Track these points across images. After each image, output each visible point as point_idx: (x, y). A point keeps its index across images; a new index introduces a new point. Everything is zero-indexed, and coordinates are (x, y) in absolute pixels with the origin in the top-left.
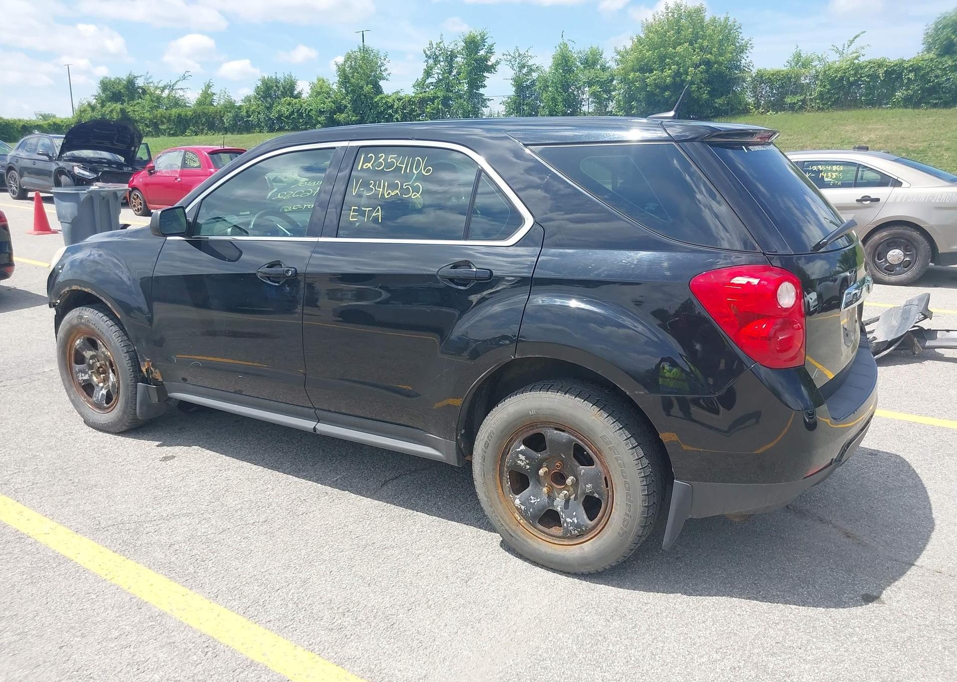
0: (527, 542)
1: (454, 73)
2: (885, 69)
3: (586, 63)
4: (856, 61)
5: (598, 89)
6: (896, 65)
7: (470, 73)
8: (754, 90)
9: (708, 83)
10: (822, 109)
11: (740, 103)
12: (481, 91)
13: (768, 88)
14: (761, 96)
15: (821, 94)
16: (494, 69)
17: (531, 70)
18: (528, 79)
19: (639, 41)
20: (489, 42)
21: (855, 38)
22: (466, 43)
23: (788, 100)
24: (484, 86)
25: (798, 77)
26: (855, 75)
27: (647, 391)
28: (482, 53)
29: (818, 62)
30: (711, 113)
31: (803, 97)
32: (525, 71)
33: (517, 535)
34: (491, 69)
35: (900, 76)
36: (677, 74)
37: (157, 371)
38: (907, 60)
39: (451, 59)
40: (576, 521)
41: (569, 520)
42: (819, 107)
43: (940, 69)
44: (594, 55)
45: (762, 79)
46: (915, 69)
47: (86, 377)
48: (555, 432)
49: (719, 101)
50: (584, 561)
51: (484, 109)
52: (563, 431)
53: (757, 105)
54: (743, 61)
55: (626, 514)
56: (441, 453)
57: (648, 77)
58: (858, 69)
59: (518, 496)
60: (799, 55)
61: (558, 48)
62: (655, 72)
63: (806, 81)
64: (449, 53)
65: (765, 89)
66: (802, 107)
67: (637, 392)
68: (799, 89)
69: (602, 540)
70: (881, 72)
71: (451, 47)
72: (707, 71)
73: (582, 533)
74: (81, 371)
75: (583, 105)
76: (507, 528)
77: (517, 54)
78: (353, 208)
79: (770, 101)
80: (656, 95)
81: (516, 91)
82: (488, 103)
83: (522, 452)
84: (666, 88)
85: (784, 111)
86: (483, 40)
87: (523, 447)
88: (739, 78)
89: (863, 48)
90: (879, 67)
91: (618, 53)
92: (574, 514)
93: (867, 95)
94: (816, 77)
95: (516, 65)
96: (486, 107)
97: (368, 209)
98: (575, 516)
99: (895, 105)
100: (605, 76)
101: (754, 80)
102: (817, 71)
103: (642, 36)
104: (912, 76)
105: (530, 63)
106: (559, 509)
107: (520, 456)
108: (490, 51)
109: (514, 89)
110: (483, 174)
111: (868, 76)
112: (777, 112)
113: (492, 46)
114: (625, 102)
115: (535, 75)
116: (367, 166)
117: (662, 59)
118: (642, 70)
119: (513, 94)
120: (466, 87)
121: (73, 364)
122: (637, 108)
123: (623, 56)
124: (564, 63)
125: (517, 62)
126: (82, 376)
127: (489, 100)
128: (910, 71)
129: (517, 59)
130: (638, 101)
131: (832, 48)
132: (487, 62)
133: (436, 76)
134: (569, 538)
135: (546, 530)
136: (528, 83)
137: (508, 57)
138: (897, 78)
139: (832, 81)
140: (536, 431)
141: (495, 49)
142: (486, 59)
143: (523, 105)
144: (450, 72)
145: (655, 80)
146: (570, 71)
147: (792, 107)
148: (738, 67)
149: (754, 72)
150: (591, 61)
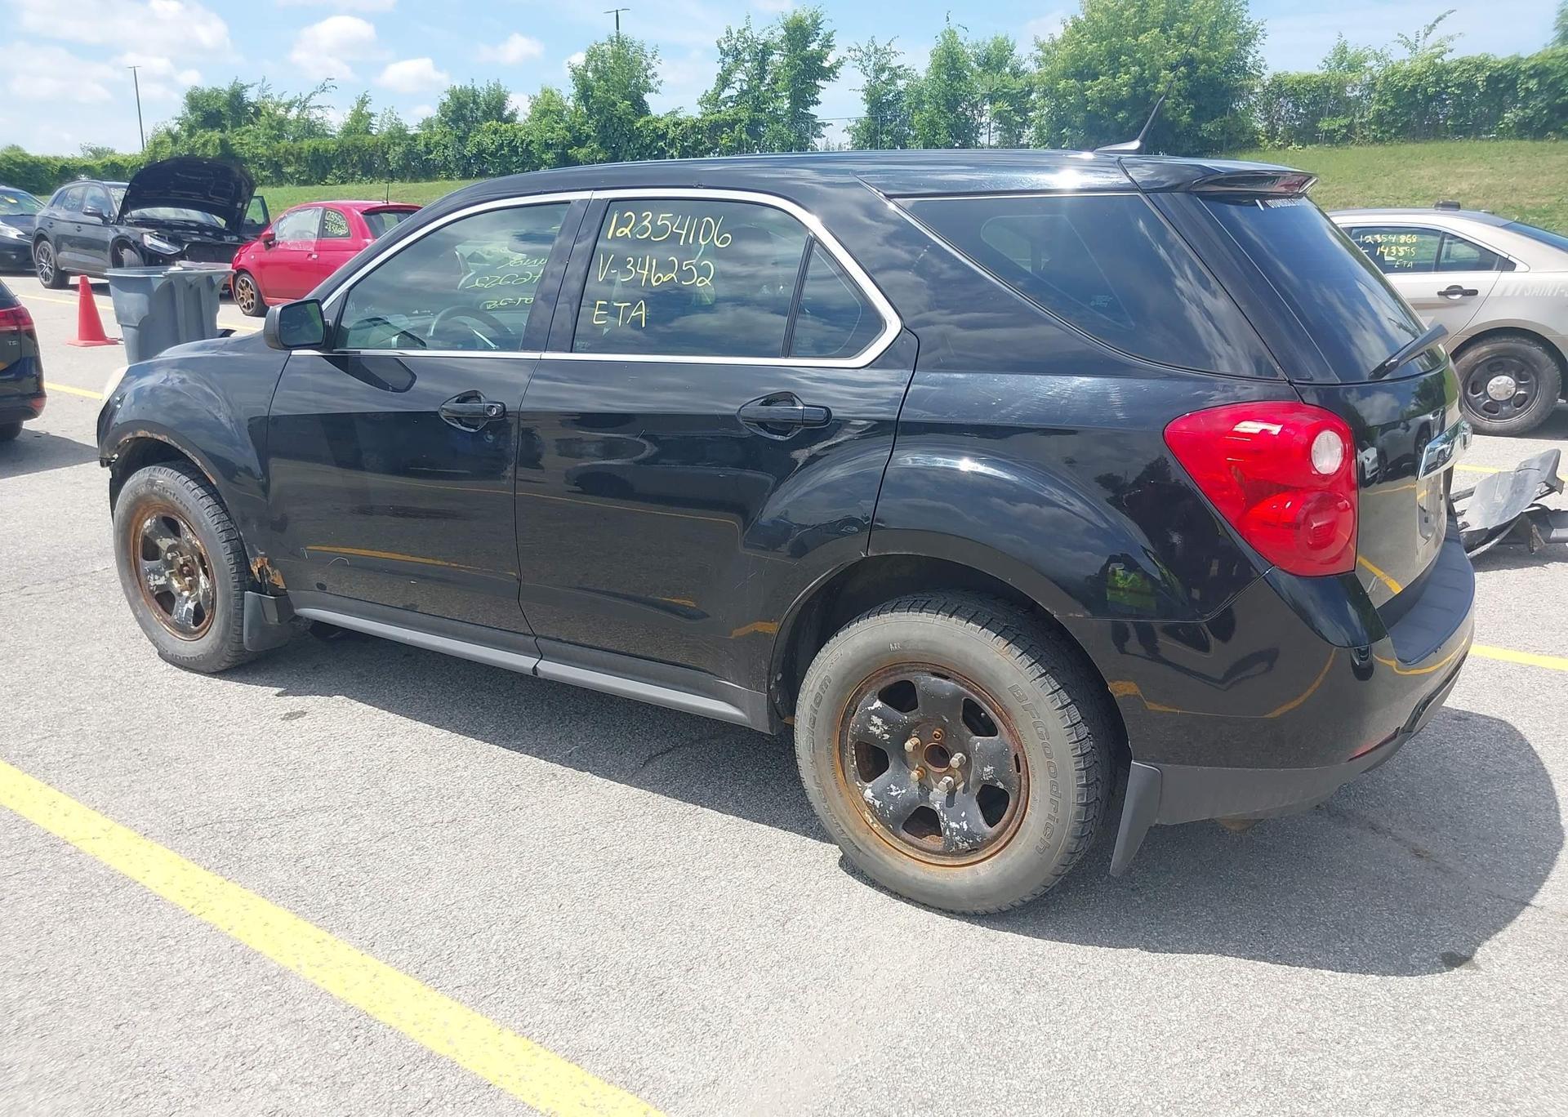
0: (883, 859)
1: (768, 80)
2: (1488, 73)
3: (987, 63)
4: (1438, 61)
5: (1006, 107)
6: (1506, 66)
7: (794, 80)
8: (1267, 109)
9: (1191, 95)
10: (1381, 141)
11: (1243, 131)
12: (813, 110)
13: (1290, 105)
14: (1279, 119)
15: (1380, 116)
16: (834, 73)
17: (895, 76)
18: (890, 92)
19: (1076, 26)
20: (825, 28)
21: (1437, 21)
22: (787, 29)
23: (1324, 125)
24: (818, 103)
25: (1341, 86)
26: (1437, 83)
27: (1088, 613)
28: (814, 46)
29: (1375, 62)
30: (1194, 147)
31: (1346, 121)
32: (885, 76)
33: (868, 848)
34: (828, 74)
35: (1512, 84)
36: (1140, 81)
37: (277, 572)
38: (1526, 57)
39: (763, 57)
40: (965, 827)
41: (953, 825)
42: (1375, 137)
44: (1001, 50)
45: (1280, 89)
46: (1540, 72)
47: (162, 581)
48: (933, 679)
49: (1208, 127)
50: (979, 893)
51: (816, 140)
52: (946, 678)
53: (1272, 134)
54: (1250, 59)
55: (1050, 817)
56: (744, 712)
57: (1090, 88)
58: (1441, 73)
59: (869, 785)
60: (1343, 50)
61: (940, 39)
62: (1101, 78)
63: (1355, 93)
64: (760, 47)
65: (1286, 107)
66: (1347, 137)
67: (1071, 615)
68: (1344, 106)
69: (1008, 859)
70: (1480, 79)
71: (763, 38)
72: (1188, 76)
73: (975, 847)
74: (152, 571)
75: (981, 134)
76: (851, 836)
77: (872, 49)
78: (598, 303)
79: (1294, 126)
80: (1102, 117)
81: (870, 111)
82: (824, 131)
83: (876, 712)
84: (1120, 105)
85: (1316, 143)
86: (816, 24)
87: (878, 704)
88: (1242, 88)
89: (1451, 38)
90: (1477, 69)
91: (1041, 47)
92: (963, 815)
93: (1455, 117)
94: (1372, 87)
95: (871, 67)
96: (820, 137)
97: (623, 305)
98: (965, 819)
99: (1503, 134)
100: (1018, 85)
101: (1267, 91)
102: (1373, 78)
103: (1082, 17)
104: (1533, 84)
105: (894, 63)
106: (937, 806)
107: (874, 718)
108: (828, 44)
109: (866, 107)
110: (816, 245)
111: (1458, 86)
112: (1304, 146)
113: (831, 35)
114: (1052, 130)
115: (901, 84)
116: (622, 232)
117: (1113, 56)
118: (1080, 75)
119: (865, 114)
120: (786, 104)
121: (141, 560)
122: (1071, 140)
123: (1048, 51)
124: (950, 63)
125: (872, 63)
126: (155, 580)
127: (824, 125)
128: (1531, 77)
129: (873, 58)
130: (1073, 127)
131: (1399, 38)
132: (822, 62)
133: (738, 85)
134: (953, 854)
135: (916, 840)
136: (890, 97)
137: (858, 53)
138: (1506, 89)
139: (1398, 93)
140: (899, 678)
141: (836, 40)
142: (821, 57)
143: (882, 133)
144: (762, 79)
145: (1101, 91)
146: (960, 77)
147: (1330, 137)
148: (1242, 69)
149: (1267, 76)
150: (996, 60)
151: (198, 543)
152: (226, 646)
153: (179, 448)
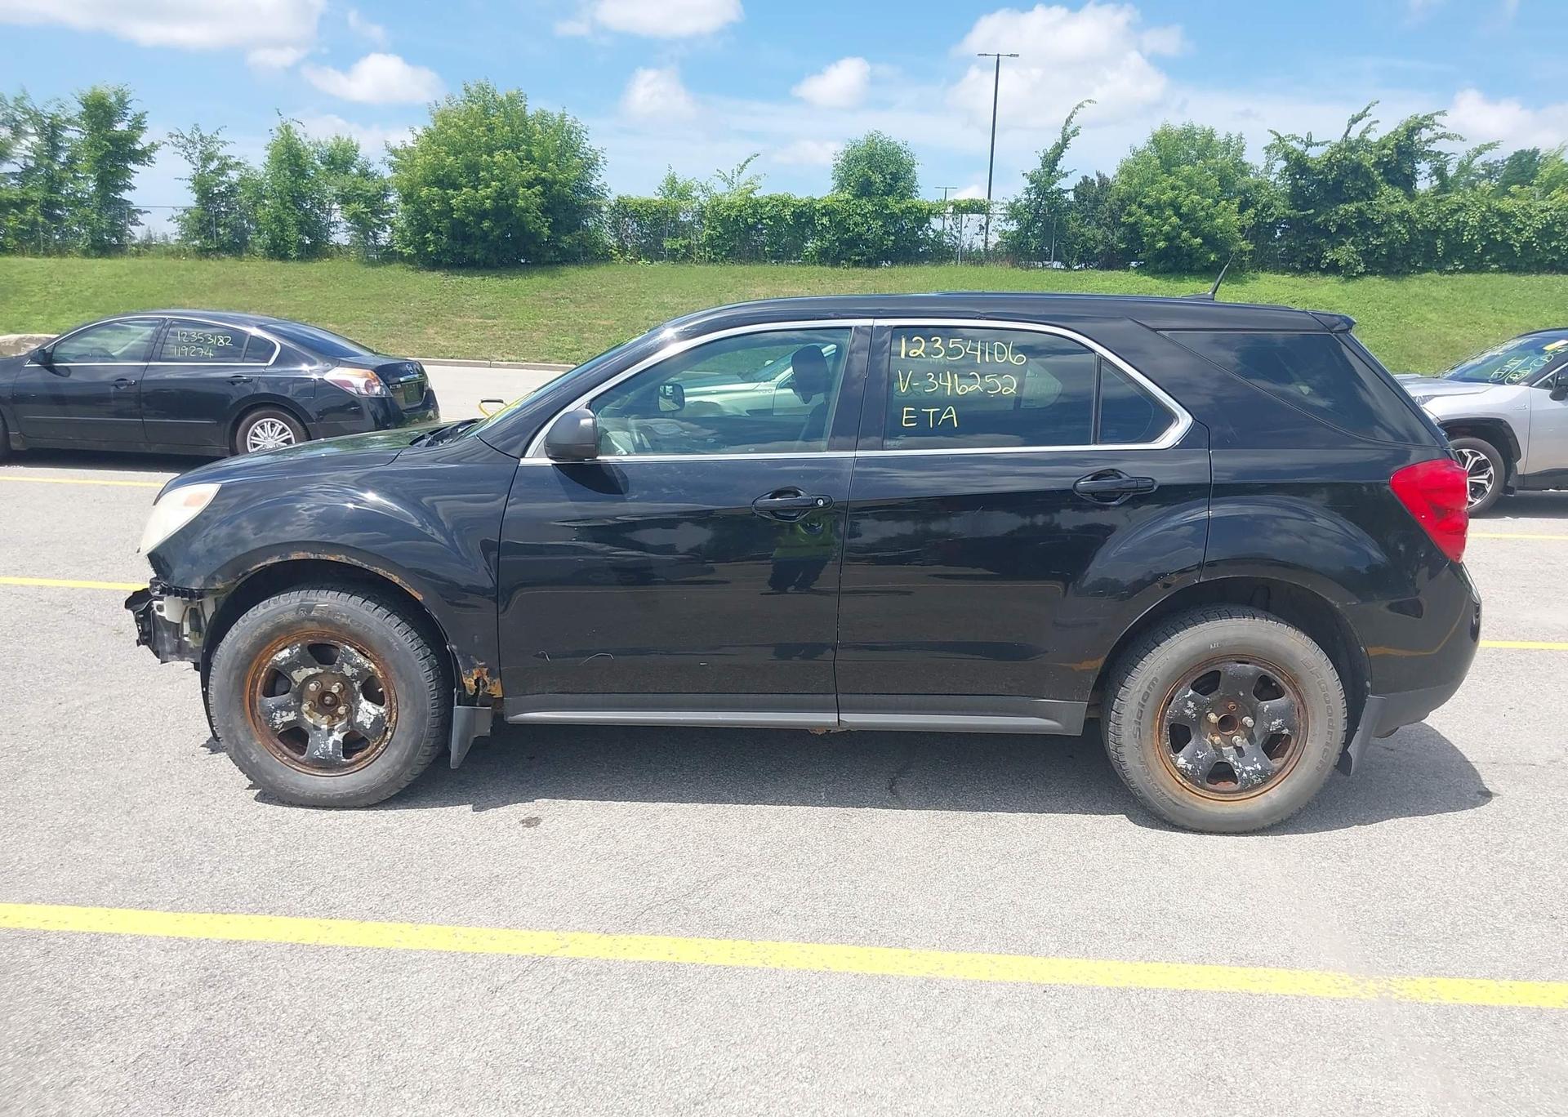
0: (1196, 807)
1: (63, 157)
2: (792, 209)
3: (332, 163)
4: (752, 195)
5: (361, 207)
6: (805, 205)
7: (100, 162)
8: (615, 226)
9: (546, 211)
10: (715, 261)
11: (596, 244)
12: (126, 195)
13: (635, 224)
14: (626, 237)
15: (711, 238)
16: (150, 158)
17: (224, 168)
18: (223, 183)
19: (429, 136)
20: (134, 108)
21: (746, 162)
22: (86, 106)
23: (667, 244)
24: (131, 188)
25: (676, 211)
26: (754, 215)
27: (1360, 601)
28: (121, 127)
29: (701, 193)
30: (556, 256)
31: (686, 242)
32: (214, 165)
33: (1184, 801)
34: (142, 156)
35: (811, 221)
36: (500, 195)
37: (497, 681)
38: (818, 199)
39: (54, 132)
40: (1259, 767)
41: (1248, 768)
42: (710, 257)
43: (859, 215)
44: (345, 151)
45: (623, 210)
46: (828, 212)
47: (292, 716)
48: (1239, 665)
49: (567, 240)
50: (1272, 811)
51: (133, 228)
52: (1247, 663)
53: (623, 250)
54: (594, 182)
55: (1327, 744)
57: (453, 197)
58: (757, 205)
59: (1180, 754)
60: (672, 181)
61: (276, 133)
62: (465, 190)
63: (688, 219)
64: (48, 121)
65: (632, 227)
66: (685, 256)
67: (1348, 603)
68: (679, 230)
69: (1294, 781)
70: (787, 212)
71: (51, 109)
72: (543, 194)
73: (1266, 777)
74: (280, 708)
75: (333, 233)
76: (1170, 796)
77: (197, 137)
78: (905, 409)
79: (641, 245)
80: (468, 225)
81: (199, 200)
82: (141, 218)
83: (1190, 698)
84: (483, 215)
85: (662, 260)
86: (122, 102)
87: (1191, 692)
88: (591, 206)
89: (758, 178)
90: (784, 206)
91: (394, 152)
92: (1255, 759)
93: (771, 244)
94: (701, 214)
95: (197, 154)
96: (136, 225)
97: (932, 410)
98: (1251, 765)
99: (808, 261)
100: (371, 188)
101: (614, 210)
102: (701, 205)
103: (432, 126)
104: (825, 220)
105: (222, 153)
106: (1231, 759)
107: (1189, 702)
108: (138, 125)
109: (195, 196)
110: (1103, 361)
111: (770, 218)
112: (652, 262)
113: (142, 116)
114: (414, 234)
115: (234, 176)
116: (915, 353)
117: (472, 169)
118: (440, 183)
119: (194, 204)
120: (91, 186)
121: (259, 697)
122: (436, 244)
123: (401, 158)
124: (290, 158)
125: (197, 150)
126: (282, 717)
127: (140, 212)
128: (824, 215)
129: (198, 146)
130: (437, 232)
131: (718, 173)
132: (133, 144)
133: (20, 161)
134: (1246, 791)
135: (1211, 786)
136: (222, 189)
137: (180, 139)
138: (807, 223)
139: (724, 222)
140: (1210, 669)
141: (149, 122)
142: (132, 139)
143: (218, 225)
144: (53, 157)
145: (465, 201)
146: (302, 174)
147: (673, 255)
148: (586, 190)
149: (612, 198)
150: (340, 160)
151: (373, 666)
152: (408, 771)
153: (366, 566)
